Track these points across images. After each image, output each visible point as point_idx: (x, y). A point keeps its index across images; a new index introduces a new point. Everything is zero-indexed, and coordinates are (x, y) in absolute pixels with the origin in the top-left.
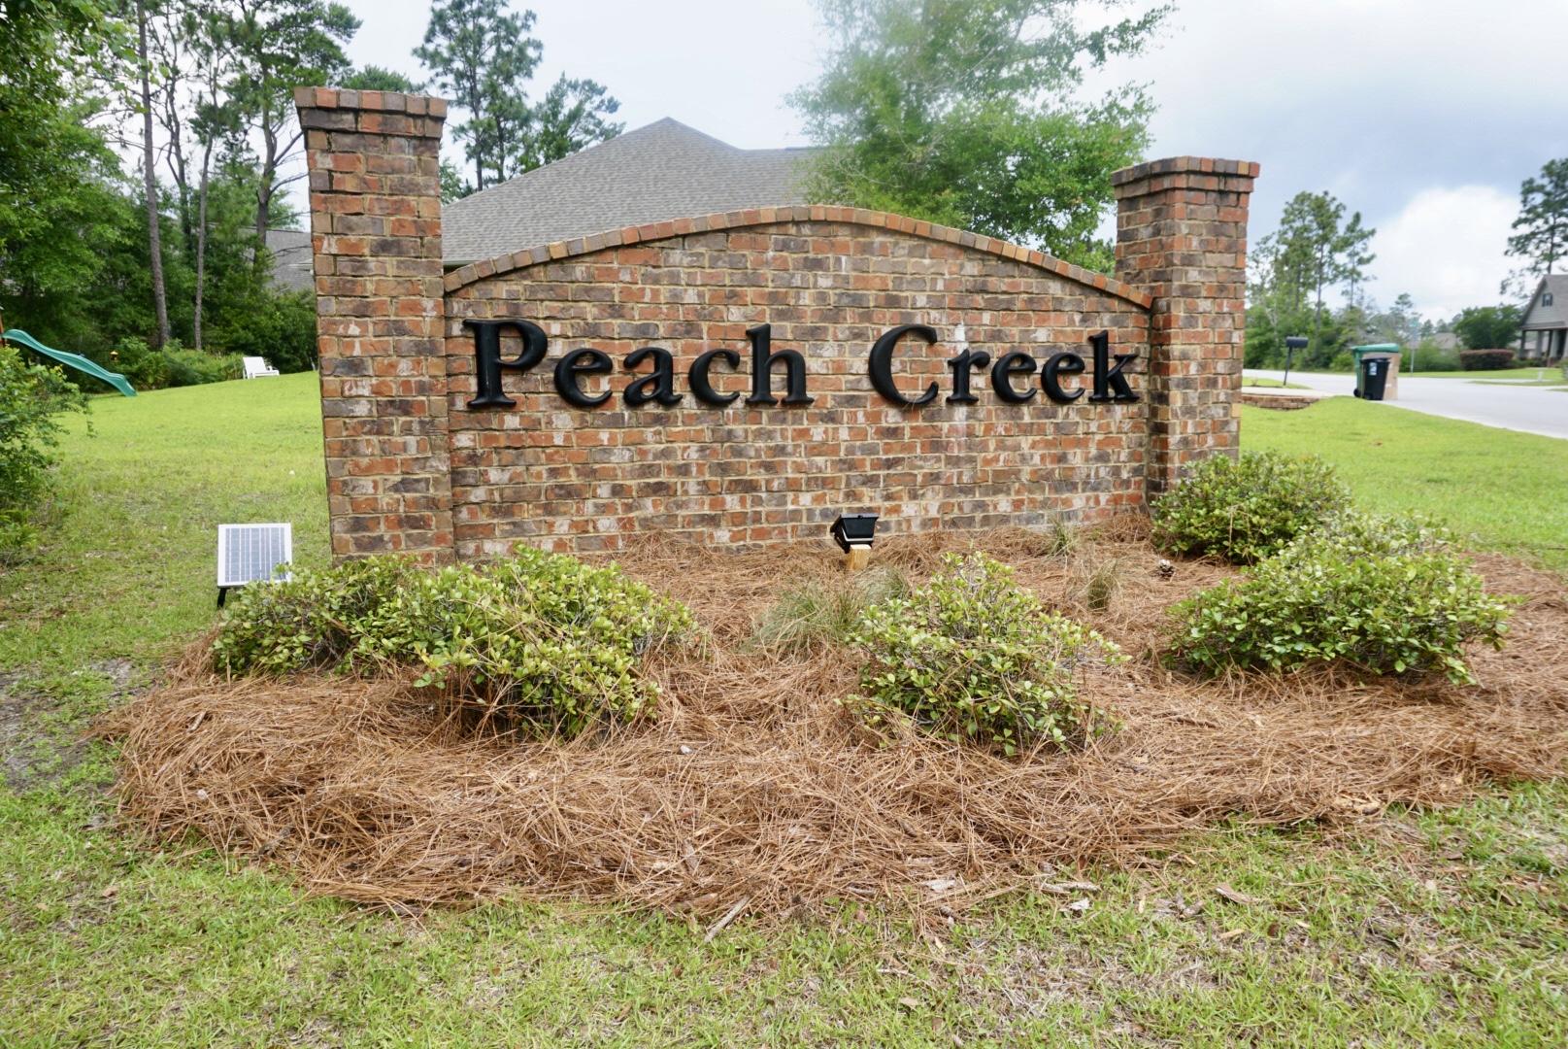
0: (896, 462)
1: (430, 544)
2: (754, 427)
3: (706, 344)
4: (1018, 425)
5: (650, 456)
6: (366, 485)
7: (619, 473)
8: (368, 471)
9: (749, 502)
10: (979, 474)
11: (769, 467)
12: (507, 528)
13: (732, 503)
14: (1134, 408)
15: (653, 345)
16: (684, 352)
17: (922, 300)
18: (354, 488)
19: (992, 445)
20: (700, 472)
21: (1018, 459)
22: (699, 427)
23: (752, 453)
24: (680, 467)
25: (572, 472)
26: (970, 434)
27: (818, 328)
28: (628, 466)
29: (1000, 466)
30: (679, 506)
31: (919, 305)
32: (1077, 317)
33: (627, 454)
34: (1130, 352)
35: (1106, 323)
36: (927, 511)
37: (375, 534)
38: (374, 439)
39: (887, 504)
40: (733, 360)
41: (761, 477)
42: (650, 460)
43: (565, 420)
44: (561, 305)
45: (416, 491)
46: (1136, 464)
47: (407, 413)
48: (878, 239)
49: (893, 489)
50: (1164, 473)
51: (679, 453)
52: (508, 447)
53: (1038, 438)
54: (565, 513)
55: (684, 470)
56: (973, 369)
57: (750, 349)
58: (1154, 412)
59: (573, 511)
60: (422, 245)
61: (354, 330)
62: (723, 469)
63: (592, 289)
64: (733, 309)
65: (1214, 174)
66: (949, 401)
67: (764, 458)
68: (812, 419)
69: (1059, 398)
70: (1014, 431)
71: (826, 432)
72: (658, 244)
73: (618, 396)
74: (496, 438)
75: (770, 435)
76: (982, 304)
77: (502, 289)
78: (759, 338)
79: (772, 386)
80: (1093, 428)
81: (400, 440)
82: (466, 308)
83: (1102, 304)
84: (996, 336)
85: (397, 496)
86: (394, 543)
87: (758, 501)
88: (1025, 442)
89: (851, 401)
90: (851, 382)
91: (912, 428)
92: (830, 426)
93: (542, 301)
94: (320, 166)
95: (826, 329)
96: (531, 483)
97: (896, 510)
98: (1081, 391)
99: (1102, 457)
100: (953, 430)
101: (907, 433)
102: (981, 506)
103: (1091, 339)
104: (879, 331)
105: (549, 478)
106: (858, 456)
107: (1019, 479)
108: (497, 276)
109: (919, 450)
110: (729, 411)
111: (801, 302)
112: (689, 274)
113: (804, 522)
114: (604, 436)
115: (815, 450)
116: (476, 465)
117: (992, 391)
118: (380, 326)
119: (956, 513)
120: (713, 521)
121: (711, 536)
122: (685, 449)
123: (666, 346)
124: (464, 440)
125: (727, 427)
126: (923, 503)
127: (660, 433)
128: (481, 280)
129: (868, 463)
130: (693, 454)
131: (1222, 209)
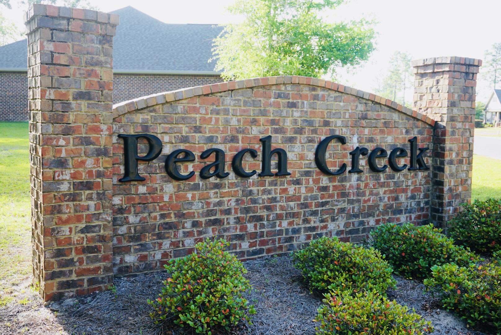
0: (327, 203)
1: (100, 262)
2: (262, 188)
3: (240, 145)
4: (379, 183)
5: (212, 205)
6: (65, 229)
7: (196, 214)
8: (67, 222)
9: (258, 227)
10: (362, 208)
11: (268, 208)
12: (137, 247)
13: (250, 228)
14: (426, 173)
15: (215, 146)
16: (230, 150)
17: (339, 123)
18: (58, 232)
19: (367, 193)
20: (236, 212)
21: (378, 199)
22: (236, 189)
23: (261, 201)
24: (226, 210)
25: (172, 215)
26: (358, 187)
27: (293, 137)
28: (201, 211)
29: (370, 203)
30: (225, 230)
31: (338, 125)
32: (404, 131)
33: (200, 204)
34: (425, 146)
35: (416, 133)
36: (338, 226)
37: (69, 258)
38: (71, 204)
39: (322, 224)
40: (253, 154)
41: (264, 213)
42: (211, 207)
43: (170, 188)
44: (169, 126)
45: (93, 232)
46: (426, 200)
47: (90, 189)
48: (320, 93)
49: (325, 217)
50: (441, 205)
51: (226, 203)
52: (140, 204)
53: (387, 189)
54: (168, 238)
55: (228, 212)
56: (361, 156)
57: (261, 148)
58: (435, 175)
59: (172, 236)
60: (102, 95)
61: (62, 142)
62: (247, 210)
63: (186, 118)
64: (254, 128)
65: (465, 64)
66: (350, 172)
67: (266, 204)
68: (289, 183)
69: (396, 169)
70: (377, 186)
71: (295, 190)
72: (219, 94)
73: (197, 174)
74: (133, 199)
75: (269, 192)
76: (365, 125)
77: (139, 118)
78: (265, 142)
79: (272, 167)
80: (410, 183)
81: (85, 204)
82: (120, 128)
83: (414, 124)
84: (371, 140)
85: (82, 235)
86: (80, 263)
87: (262, 226)
88: (381, 191)
89: (307, 174)
90: (307, 164)
91: (334, 186)
92: (297, 186)
93: (160, 124)
94: (46, 49)
95: (296, 138)
96: (151, 222)
97: (325, 227)
98: (405, 166)
99: (413, 197)
100: (351, 186)
101: (331, 189)
102: (362, 223)
103: (409, 141)
104: (320, 138)
105: (160, 219)
106: (309, 201)
107: (378, 209)
108: (138, 110)
109: (336, 197)
110: (251, 180)
111: (286, 124)
112: (234, 110)
113: (284, 236)
114: (189, 195)
115: (289, 199)
116: (122, 214)
117: (368, 167)
118: (77, 140)
119: (351, 227)
120: (240, 238)
121: (240, 246)
122: (229, 201)
123: (221, 147)
124: (117, 200)
125: (249, 189)
126: (337, 223)
127: (217, 193)
128: (129, 112)
129: (313, 204)
130: (233, 204)
131: (467, 81)
